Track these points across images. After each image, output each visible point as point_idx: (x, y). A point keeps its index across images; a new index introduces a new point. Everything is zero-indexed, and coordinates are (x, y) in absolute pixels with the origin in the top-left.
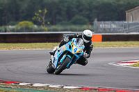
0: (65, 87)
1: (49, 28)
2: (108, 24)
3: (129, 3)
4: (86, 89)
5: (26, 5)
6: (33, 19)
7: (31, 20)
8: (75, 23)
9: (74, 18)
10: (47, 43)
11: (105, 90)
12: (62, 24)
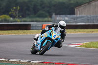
0: (32, 62)
1: (21, 20)
2: (62, 17)
3: (77, 2)
4: (47, 63)
5: (5, 4)
6: (10, 13)
7: (8, 14)
8: (39, 16)
9: (39, 13)
10: (19, 31)
11: (60, 63)
12: (30, 17)
